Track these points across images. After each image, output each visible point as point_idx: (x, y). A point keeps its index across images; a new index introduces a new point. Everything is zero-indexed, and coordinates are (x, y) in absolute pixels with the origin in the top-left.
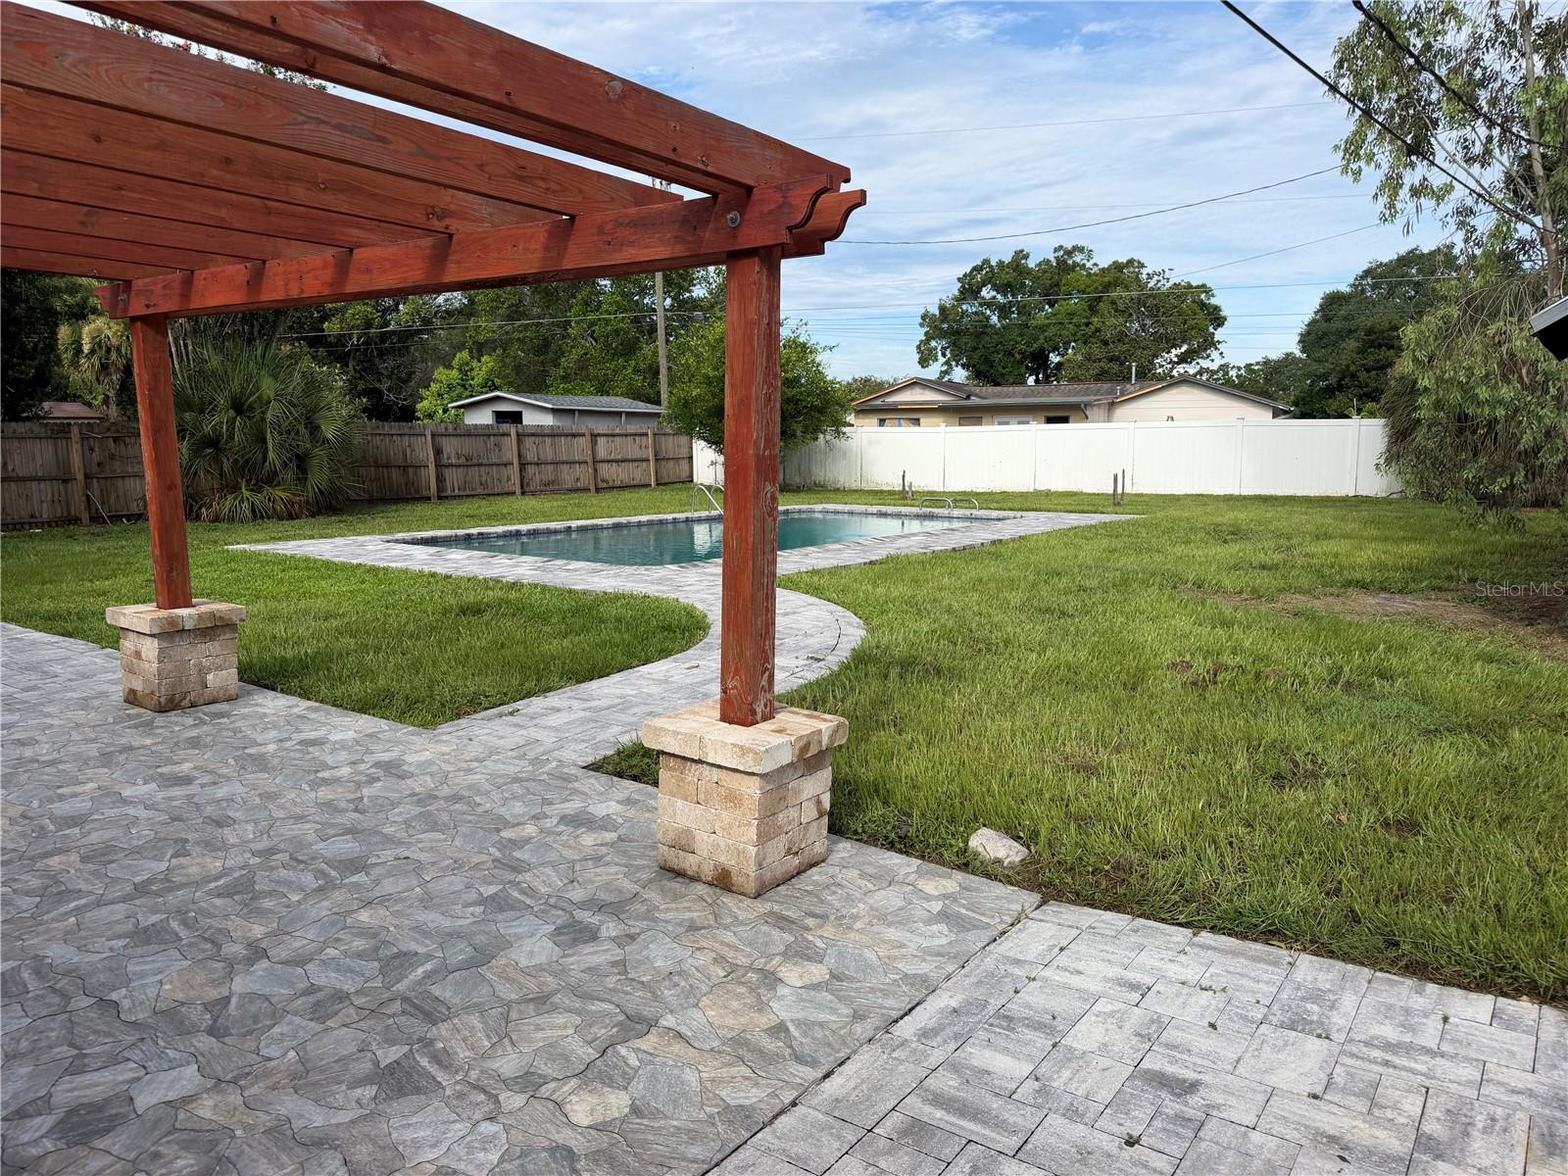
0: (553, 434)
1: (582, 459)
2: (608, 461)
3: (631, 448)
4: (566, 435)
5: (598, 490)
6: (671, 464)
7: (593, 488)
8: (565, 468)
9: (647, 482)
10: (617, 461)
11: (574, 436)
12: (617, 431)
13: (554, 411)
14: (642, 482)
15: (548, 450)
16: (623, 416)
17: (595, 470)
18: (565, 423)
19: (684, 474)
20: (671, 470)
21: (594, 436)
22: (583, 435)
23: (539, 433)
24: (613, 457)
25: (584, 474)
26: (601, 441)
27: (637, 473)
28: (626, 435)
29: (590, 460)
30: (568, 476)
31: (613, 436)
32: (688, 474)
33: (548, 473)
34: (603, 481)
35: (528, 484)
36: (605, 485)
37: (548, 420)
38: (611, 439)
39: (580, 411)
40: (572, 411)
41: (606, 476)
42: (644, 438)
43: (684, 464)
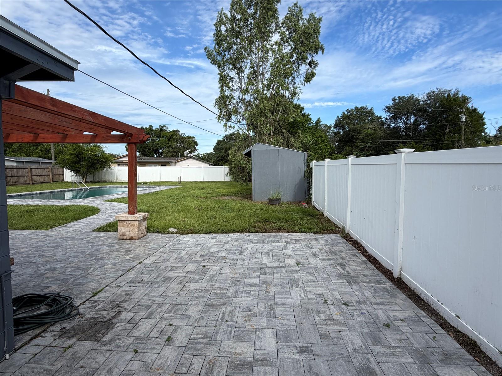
0: (17, 168)
1: (27, 175)
2: (36, 176)
3: (44, 172)
4: (22, 168)
5: (33, 184)
6: (57, 176)
7: (31, 183)
8: (21, 178)
9: (49, 181)
10: (39, 176)
11: (24, 168)
12: (39, 167)
13: (16, 161)
14: (48, 181)
15: (15, 173)
16: (40, 163)
17: (32, 178)
18: (21, 165)
19: (61, 179)
20: (56, 178)
21: (31, 169)
22: (27, 168)
23: (11, 168)
24: (38, 174)
25: (28, 180)
26: (33, 170)
27: (46, 179)
28: (42, 168)
29: (30, 175)
30: (22, 180)
31: (38, 168)
32: (62, 179)
33: (16, 179)
34: (34, 181)
35: (8, 183)
36: (35, 182)
37: (14, 164)
38: (37, 169)
39: (26, 162)
40: (23, 162)
41: (35, 180)
42: (48, 169)
43: (61, 176)
